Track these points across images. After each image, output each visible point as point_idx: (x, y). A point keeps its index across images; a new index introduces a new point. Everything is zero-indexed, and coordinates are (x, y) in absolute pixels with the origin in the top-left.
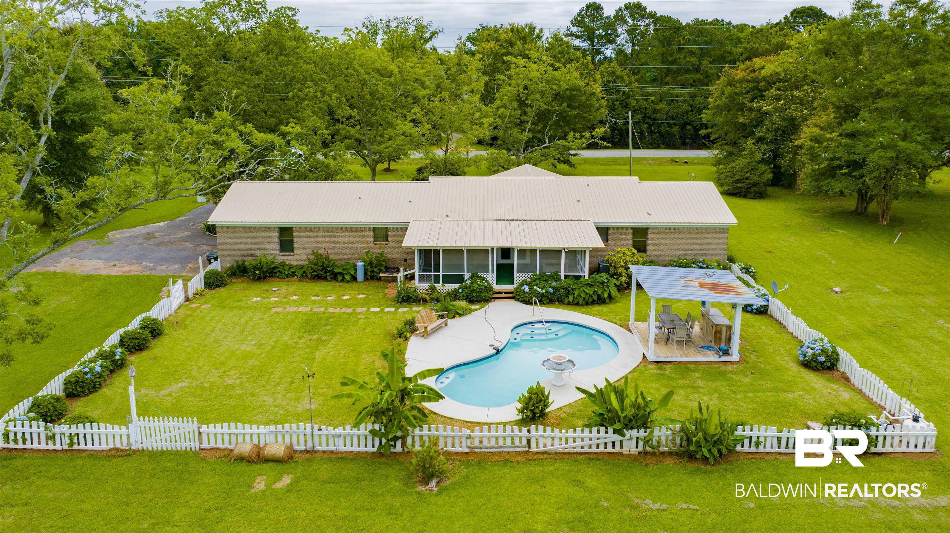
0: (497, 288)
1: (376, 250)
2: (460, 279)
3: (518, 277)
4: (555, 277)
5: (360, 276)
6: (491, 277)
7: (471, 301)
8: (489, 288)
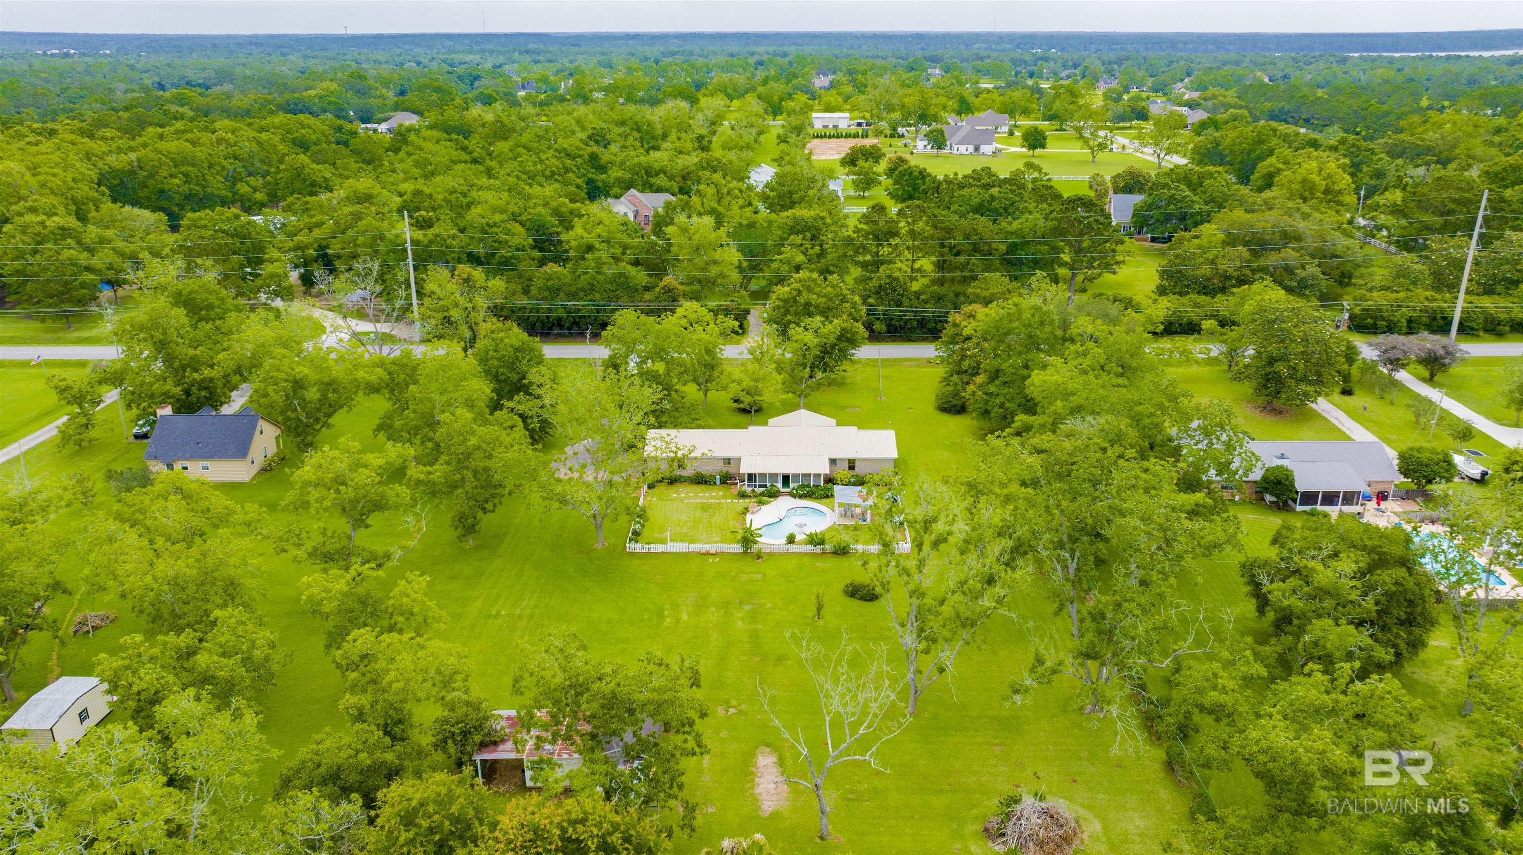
0: (782, 490)
1: (725, 469)
2: (765, 486)
3: (792, 485)
4: (808, 486)
5: (718, 482)
6: (779, 485)
7: (770, 496)
8: (779, 491)
